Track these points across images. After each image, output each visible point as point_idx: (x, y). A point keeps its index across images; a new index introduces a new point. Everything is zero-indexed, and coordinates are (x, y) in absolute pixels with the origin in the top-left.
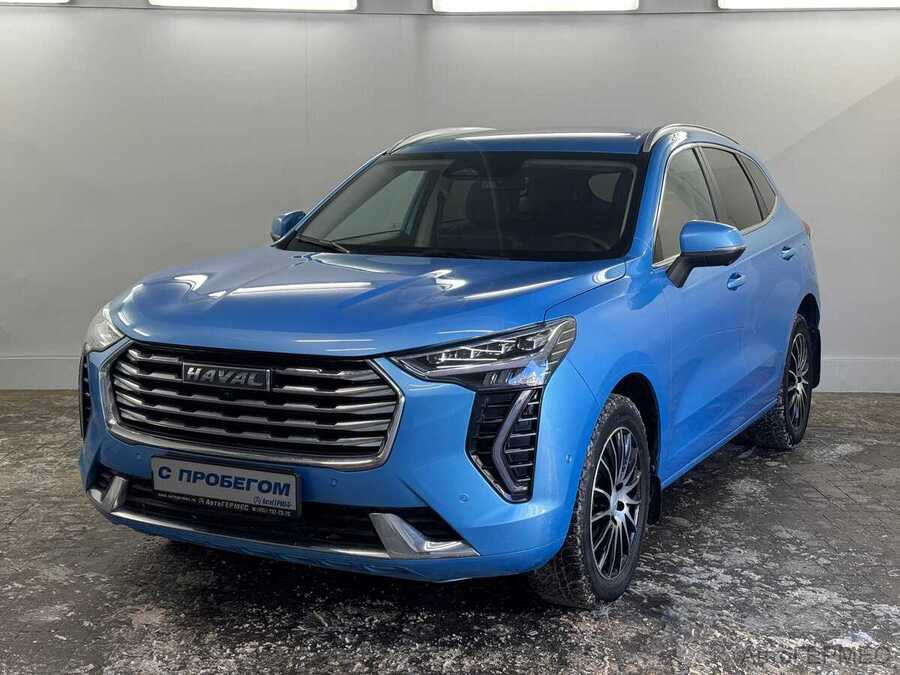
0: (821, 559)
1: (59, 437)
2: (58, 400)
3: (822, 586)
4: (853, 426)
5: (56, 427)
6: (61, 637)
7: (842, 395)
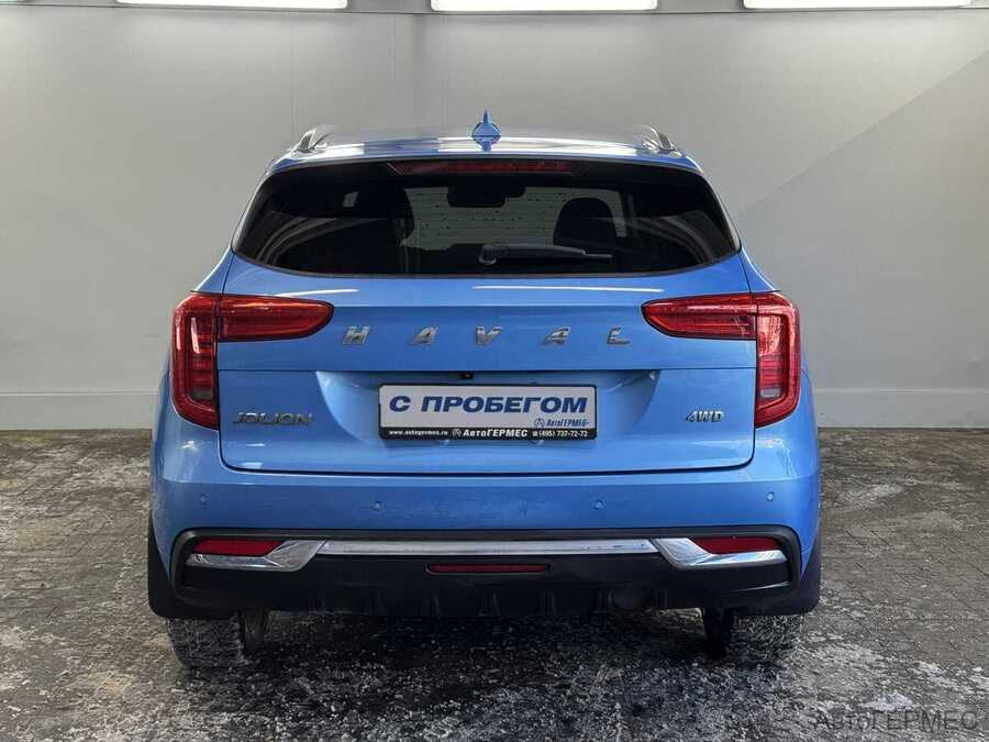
0: (855, 612)
1: (17, 483)
2: (15, 441)
3: (855, 641)
4: (892, 465)
5: (15, 472)
6: (14, 708)
7: (881, 431)
